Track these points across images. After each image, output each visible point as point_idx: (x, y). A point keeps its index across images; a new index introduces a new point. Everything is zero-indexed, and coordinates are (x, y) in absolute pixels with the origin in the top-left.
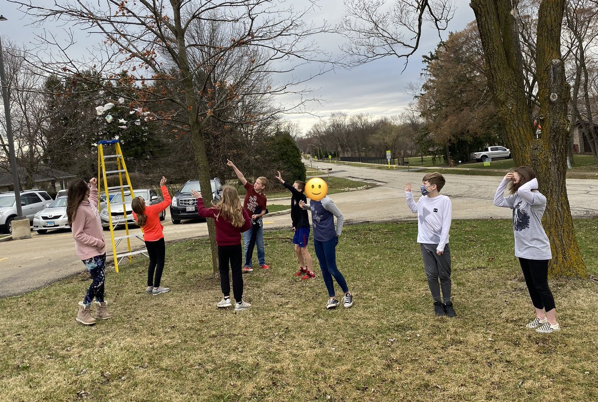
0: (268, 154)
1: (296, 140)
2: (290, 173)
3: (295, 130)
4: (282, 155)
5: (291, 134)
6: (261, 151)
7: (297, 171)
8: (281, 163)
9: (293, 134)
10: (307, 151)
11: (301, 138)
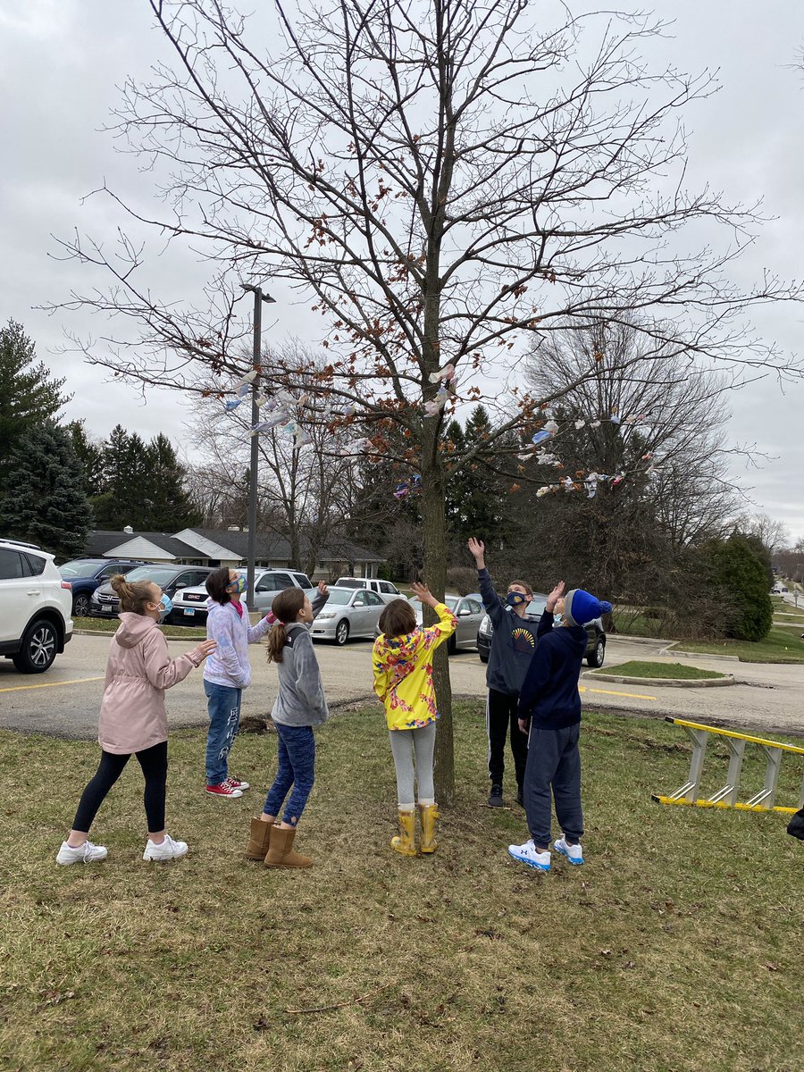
0: (701, 569)
1: (774, 553)
2: (738, 610)
3: (774, 534)
4: (728, 574)
5: (764, 541)
6: (685, 560)
7: (754, 608)
8: (722, 590)
9: (768, 540)
10: (795, 576)
11: (787, 552)
